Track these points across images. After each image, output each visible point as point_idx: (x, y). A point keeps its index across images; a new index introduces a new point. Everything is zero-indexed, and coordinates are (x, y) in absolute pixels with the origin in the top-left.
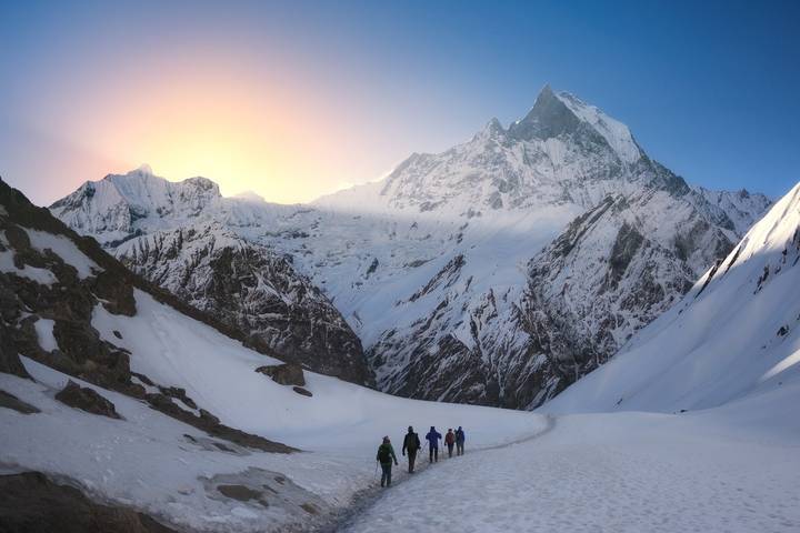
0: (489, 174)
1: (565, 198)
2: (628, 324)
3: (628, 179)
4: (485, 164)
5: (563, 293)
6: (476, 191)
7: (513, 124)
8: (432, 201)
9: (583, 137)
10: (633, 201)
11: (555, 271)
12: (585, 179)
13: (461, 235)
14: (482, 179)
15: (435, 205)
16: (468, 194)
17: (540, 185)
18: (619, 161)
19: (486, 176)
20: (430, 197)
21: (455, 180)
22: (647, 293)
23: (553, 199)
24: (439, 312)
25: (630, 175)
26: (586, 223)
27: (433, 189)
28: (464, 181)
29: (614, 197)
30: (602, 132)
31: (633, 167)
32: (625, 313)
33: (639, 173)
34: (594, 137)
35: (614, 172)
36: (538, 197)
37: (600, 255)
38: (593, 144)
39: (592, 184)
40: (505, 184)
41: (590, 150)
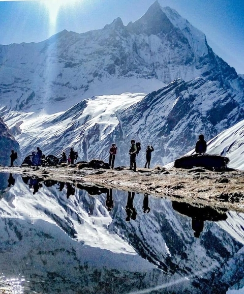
0: (110, 52)
1: (153, 75)
2: (172, 155)
3: (196, 67)
4: (109, 45)
5: (138, 133)
6: (101, 61)
7: (130, 23)
8: (73, 62)
9: (174, 37)
10: (190, 86)
11: (136, 120)
12: (169, 63)
13: (88, 86)
14: (105, 54)
15: (75, 65)
16: (96, 62)
17: (139, 65)
18: (193, 55)
19: (108, 53)
20: (72, 59)
21: (89, 52)
22: (186, 140)
23: (145, 74)
24: (68, 133)
25: (198, 64)
26: (159, 95)
27: (75, 55)
28: (94, 53)
29: (179, 82)
30: (186, 35)
31: (201, 59)
32: (171, 149)
33: (205, 64)
34: (180, 38)
35: (188, 61)
36: (136, 72)
37: (163, 115)
38: (179, 42)
39: (173, 66)
40: (119, 60)
41: (176, 45)
